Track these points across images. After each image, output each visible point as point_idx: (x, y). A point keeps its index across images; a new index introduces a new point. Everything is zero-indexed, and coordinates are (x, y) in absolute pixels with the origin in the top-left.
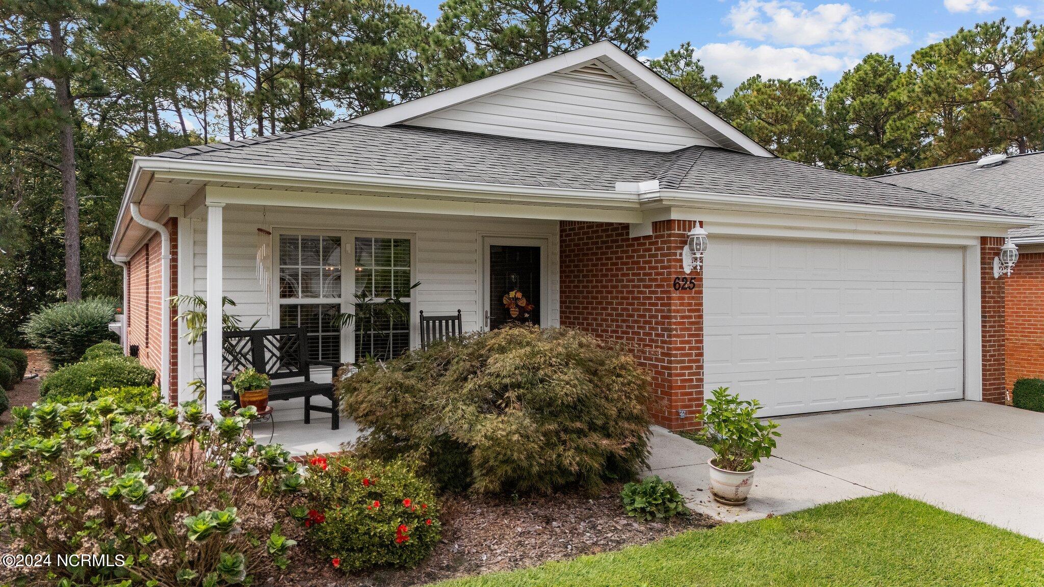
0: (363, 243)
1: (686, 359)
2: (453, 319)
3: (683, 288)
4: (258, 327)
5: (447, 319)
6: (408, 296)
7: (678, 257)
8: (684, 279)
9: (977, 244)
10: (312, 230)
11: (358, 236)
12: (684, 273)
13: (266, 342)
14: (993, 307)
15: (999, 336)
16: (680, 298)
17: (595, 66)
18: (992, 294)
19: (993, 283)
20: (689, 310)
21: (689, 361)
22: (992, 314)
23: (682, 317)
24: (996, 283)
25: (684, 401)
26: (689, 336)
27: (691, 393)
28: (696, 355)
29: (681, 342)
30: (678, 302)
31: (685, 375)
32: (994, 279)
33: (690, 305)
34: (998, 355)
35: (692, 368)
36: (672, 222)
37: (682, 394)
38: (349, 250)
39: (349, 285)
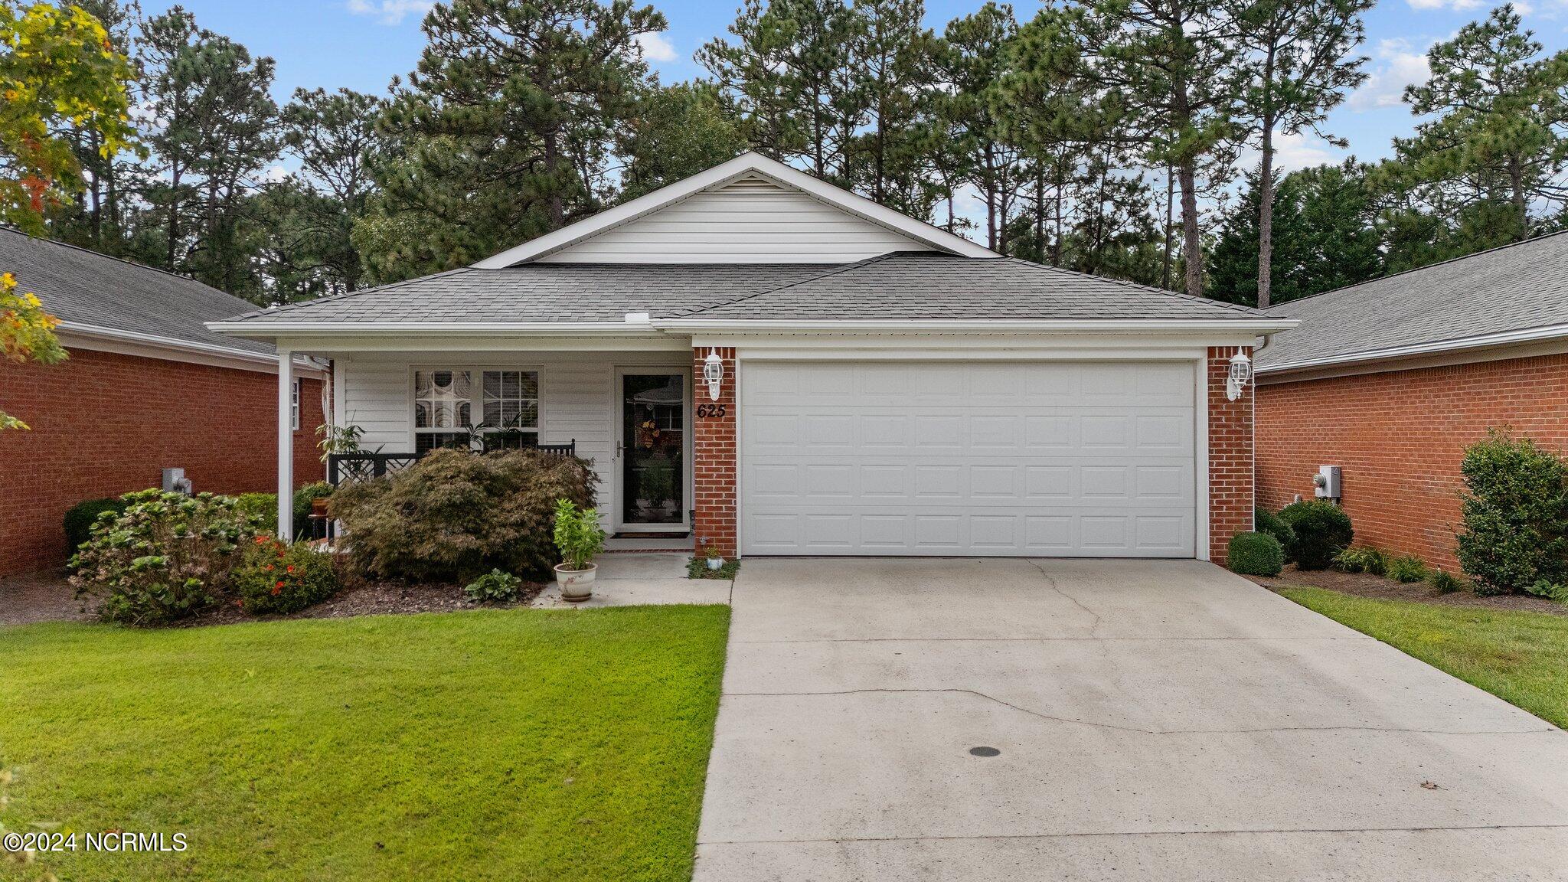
0: (491, 377)
1: (714, 486)
2: (567, 447)
3: (710, 415)
4: (381, 452)
5: (562, 448)
6: (535, 425)
7: (703, 384)
8: (712, 407)
9: (1203, 356)
10: (445, 367)
11: (488, 370)
12: (711, 400)
13: (388, 466)
14: (1228, 439)
15: (1239, 477)
16: (705, 426)
17: (753, 178)
18: (1224, 422)
19: (1227, 407)
20: (717, 438)
21: (717, 489)
22: (1224, 447)
23: (709, 445)
24: (1232, 407)
25: (710, 528)
26: (718, 463)
27: (720, 522)
28: (726, 483)
29: (707, 470)
30: (704, 429)
31: (711, 502)
32: (1229, 401)
33: (719, 432)
34: (1238, 502)
35: (720, 496)
36: (697, 349)
37: (708, 522)
38: (477, 384)
39: (477, 417)
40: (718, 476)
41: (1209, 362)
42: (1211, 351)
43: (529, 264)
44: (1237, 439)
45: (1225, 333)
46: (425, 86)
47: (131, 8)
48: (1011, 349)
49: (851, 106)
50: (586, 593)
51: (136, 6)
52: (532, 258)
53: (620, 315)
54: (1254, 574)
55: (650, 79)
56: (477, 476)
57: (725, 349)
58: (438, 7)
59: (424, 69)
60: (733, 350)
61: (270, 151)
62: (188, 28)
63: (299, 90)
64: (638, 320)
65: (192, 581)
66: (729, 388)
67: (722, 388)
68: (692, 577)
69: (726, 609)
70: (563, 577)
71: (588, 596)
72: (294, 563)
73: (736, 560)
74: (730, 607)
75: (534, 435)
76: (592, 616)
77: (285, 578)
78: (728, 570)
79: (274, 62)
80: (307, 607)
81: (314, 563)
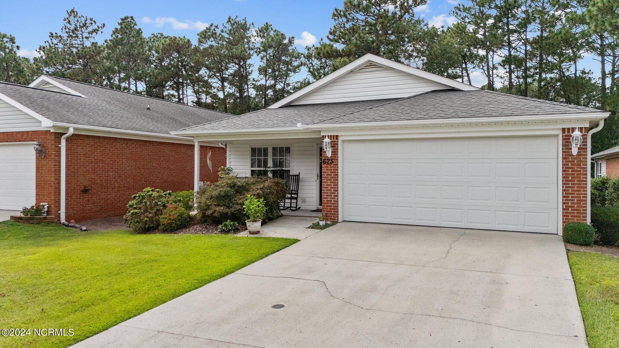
1: (329, 192)
3: (328, 163)
5: (295, 176)
6: (289, 166)
8: (328, 159)
9: (560, 133)
11: (274, 146)
12: (328, 157)
14: (572, 174)
15: (579, 194)
16: (326, 167)
17: (371, 64)
18: (570, 166)
19: (572, 158)
20: (330, 172)
21: (330, 193)
22: (570, 178)
23: (327, 175)
24: (575, 158)
25: (327, 209)
26: (330, 182)
27: (331, 206)
28: (334, 191)
29: (327, 185)
30: (325, 169)
31: (328, 198)
32: (573, 155)
33: (331, 170)
34: (578, 207)
35: (331, 196)
36: (323, 136)
37: (327, 206)
38: (270, 151)
39: (270, 163)
40: (331, 188)
41: (563, 136)
42: (564, 130)
43: (288, 106)
44: (578, 174)
45: (570, 121)
46: (331, 40)
47: (251, 25)
48: (458, 132)
49: (524, 25)
50: (258, 231)
51: (253, 24)
52: (288, 103)
53: (294, 124)
54: (574, 244)
55: (425, 25)
57: (331, 136)
58: (336, 10)
59: (331, 33)
60: (337, 136)
61: (295, 69)
62: (270, 30)
63: (307, 47)
64: (299, 126)
65: (146, 219)
66: (335, 152)
67: (332, 152)
68: (309, 228)
69: (296, 241)
70: (248, 224)
71: (258, 232)
72: (175, 215)
73: (337, 222)
74: (299, 240)
75: (289, 171)
76: (257, 240)
77: (170, 219)
78: (326, 226)
79: (293, 38)
80: (176, 230)
81: (181, 215)
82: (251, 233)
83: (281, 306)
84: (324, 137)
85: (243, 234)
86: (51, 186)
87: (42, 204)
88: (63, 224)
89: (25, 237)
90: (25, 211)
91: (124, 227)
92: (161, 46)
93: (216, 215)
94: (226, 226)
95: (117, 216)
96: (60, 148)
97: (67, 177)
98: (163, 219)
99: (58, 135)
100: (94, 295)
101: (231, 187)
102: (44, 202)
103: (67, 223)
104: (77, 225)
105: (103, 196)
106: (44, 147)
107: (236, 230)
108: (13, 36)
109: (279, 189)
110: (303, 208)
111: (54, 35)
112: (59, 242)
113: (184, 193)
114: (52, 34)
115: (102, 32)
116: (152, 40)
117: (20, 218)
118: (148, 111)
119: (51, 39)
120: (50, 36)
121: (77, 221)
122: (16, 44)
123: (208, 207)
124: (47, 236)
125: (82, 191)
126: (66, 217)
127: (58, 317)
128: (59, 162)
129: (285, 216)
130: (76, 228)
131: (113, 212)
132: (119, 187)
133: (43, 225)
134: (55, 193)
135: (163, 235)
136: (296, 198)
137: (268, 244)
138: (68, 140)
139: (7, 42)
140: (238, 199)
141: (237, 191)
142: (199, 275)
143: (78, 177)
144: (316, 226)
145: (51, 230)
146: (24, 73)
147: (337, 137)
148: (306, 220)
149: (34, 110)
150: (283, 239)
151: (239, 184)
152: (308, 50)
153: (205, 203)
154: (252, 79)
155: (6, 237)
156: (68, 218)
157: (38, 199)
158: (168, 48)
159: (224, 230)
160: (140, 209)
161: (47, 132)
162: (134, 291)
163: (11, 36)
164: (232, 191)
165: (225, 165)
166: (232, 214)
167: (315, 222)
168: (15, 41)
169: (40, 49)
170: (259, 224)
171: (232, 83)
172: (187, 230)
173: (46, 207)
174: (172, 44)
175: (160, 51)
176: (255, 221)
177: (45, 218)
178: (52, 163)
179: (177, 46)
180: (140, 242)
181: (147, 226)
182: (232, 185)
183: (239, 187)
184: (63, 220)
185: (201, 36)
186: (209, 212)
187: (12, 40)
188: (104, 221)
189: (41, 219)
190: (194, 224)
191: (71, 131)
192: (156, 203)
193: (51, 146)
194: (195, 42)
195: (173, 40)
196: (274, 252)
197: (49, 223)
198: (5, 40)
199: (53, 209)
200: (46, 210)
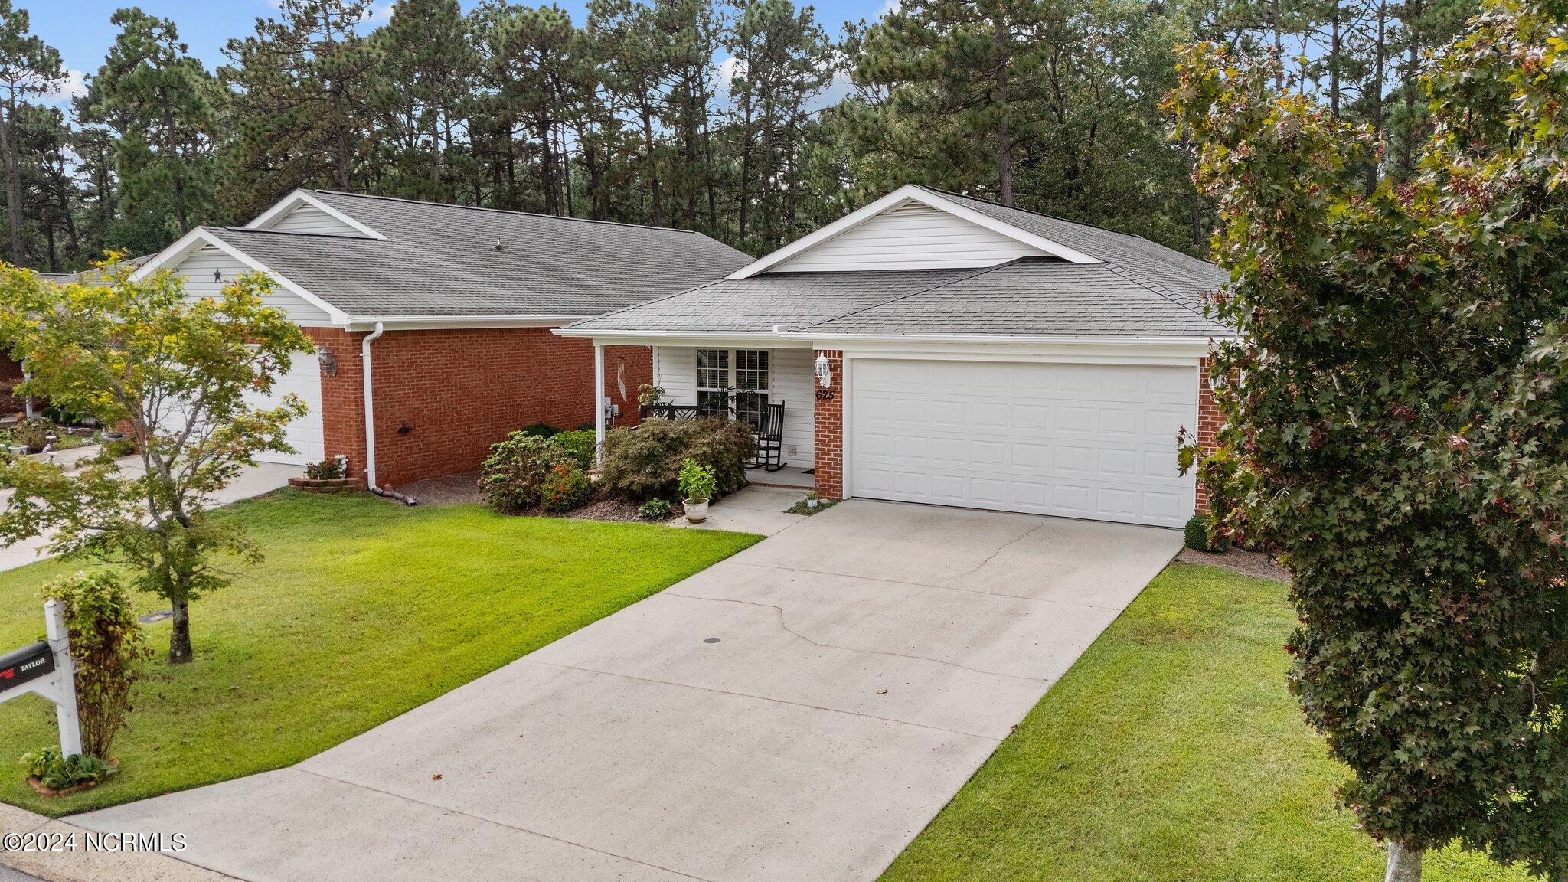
2: (780, 406)
3: (824, 398)
5: (777, 406)
6: (766, 388)
8: (824, 392)
9: (1198, 363)
16: (821, 405)
17: (912, 204)
18: (1210, 420)
19: (1213, 408)
20: (830, 415)
23: (824, 418)
25: (823, 478)
26: (829, 432)
27: (829, 473)
28: (833, 446)
30: (821, 408)
31: (825, 459)
33: (830, 410)
35: (830, 455)
36: (816, 351)
37: (823, 472)
38: (732, 359)
39: (732, 381)
40: (830, 441)
41: (1201, 370)
42: (1203, 360)
43: (764, 274)
50: (703, 518)
52: (766, 269)
56: (662, 438)
57: (830, 351)
64: (775, 332)
65: (518, 490)
66: (837, 379)
67: (832, 379)
68: (788, 512)
69: (761, 538)
70: (686, 507)
71: (703, 520)
72: (565, 484)
73: (840, 500)
74: (767, 537)
75: (766, 396)
76: (700, 535)
77: (559, 492)
78: (820, 507)
79: (812, 9)
80: (570, 510)
81: (577, 484)
82: (692, 521)
83: (717, 640)
84: (817, 353)
85: (678, 523)
86: (351, 426)
87: (337, 457)
88: (374, 491)
89: (323, 519)
90: (311, 469)
91: (477, 498)
92: (504, 38)
93: (634, 488)
94: (650, 508)
95: (457, 472)
96: (361, 359)
97: (375, 408)
98: (547, 490)
99: (359, 336)
100: (475, 621)
101: (659, 441)
102: (339, 453)
103: (379, 490)
104: (397, 494)
105: (432, 439)
106: (334, 357)
107: (668, 515)
108: (170, 21)
109: (742, 440)
110: (791, 463)
111: (267, 23)
112: (384, 529)
113: (577, 435)
114: (261, 23)
115: (371, 14)
116: (481, 17)
117: (307, 484)
118: (499, 254)
119: (260, 34)
120: (257, 27)
121: (396, 486)
122: (180, 41)
123: (622, 473)
124: (357, 517)
125: (399, 431)
126: (377, 479)
127: (442, 649)
128: (362, 383)
129: (755, 484)
130: (397, 499)
131: (452, 466)
132: (460, 420)
133: (344, 496)
134: (358, 437)
135: (550, 519)
136: (778, 449)
137: (715, 545)
138: (373, 343)
139: (160, 37)
140: (672, 461)
141: (669, 447)
142: (613, 594)
143: (392, 407)
144: (801, 509)
145: (358, 504)
146: (203, 110)
147: (840, 353)
148: (787, 494)
149: (315, 292)
150: (740, 534)
151: (671, 434)
152: (850, 31)
153: (616, 467)
154: (714, 110)
155: (293, 519)
156: (380, 482)
157: (330, 449)
158: (518, 40)
159: (648, 515)
160: (507, 471)
161: (339, 331)
162: (527, 617)
163: (166, 20)
164: (660, 448)
165: (650, 380)
166: (662, 485)
167: (801, 500)
168: (177, 33)
169: (230, 46)
170: (704, 507)
171: (667, 120)
172: (588, 510)
173: (343, 462)
174: (528, 31)
175: (501, 47)
176: (698, 502)
177: (346, 483)
178: (350, 386)
179: (540, 36)
180: (517, 534)
181: (520, 501)
182: (661, 436)
183: (672, 439)
184: (372, 484)
185: (595, 11)
186: (624, 483)
187: (171, 32)
188: (439, 485)
189: (339, 484)
190: (598, 501)
191: (379, 330)
192: (534, 461)
193: (345, 355)
194: (579, 22)
195: (531, 22)
196: (722, 559)
197: (352, 491)
198: (156, 31)
199: (356, 468)
200: (344, 467)
